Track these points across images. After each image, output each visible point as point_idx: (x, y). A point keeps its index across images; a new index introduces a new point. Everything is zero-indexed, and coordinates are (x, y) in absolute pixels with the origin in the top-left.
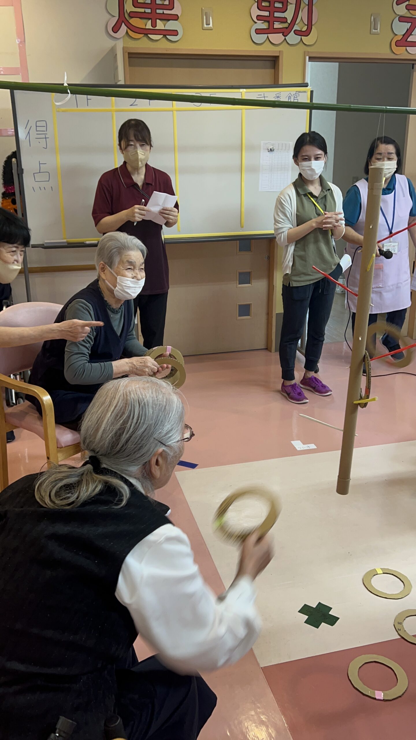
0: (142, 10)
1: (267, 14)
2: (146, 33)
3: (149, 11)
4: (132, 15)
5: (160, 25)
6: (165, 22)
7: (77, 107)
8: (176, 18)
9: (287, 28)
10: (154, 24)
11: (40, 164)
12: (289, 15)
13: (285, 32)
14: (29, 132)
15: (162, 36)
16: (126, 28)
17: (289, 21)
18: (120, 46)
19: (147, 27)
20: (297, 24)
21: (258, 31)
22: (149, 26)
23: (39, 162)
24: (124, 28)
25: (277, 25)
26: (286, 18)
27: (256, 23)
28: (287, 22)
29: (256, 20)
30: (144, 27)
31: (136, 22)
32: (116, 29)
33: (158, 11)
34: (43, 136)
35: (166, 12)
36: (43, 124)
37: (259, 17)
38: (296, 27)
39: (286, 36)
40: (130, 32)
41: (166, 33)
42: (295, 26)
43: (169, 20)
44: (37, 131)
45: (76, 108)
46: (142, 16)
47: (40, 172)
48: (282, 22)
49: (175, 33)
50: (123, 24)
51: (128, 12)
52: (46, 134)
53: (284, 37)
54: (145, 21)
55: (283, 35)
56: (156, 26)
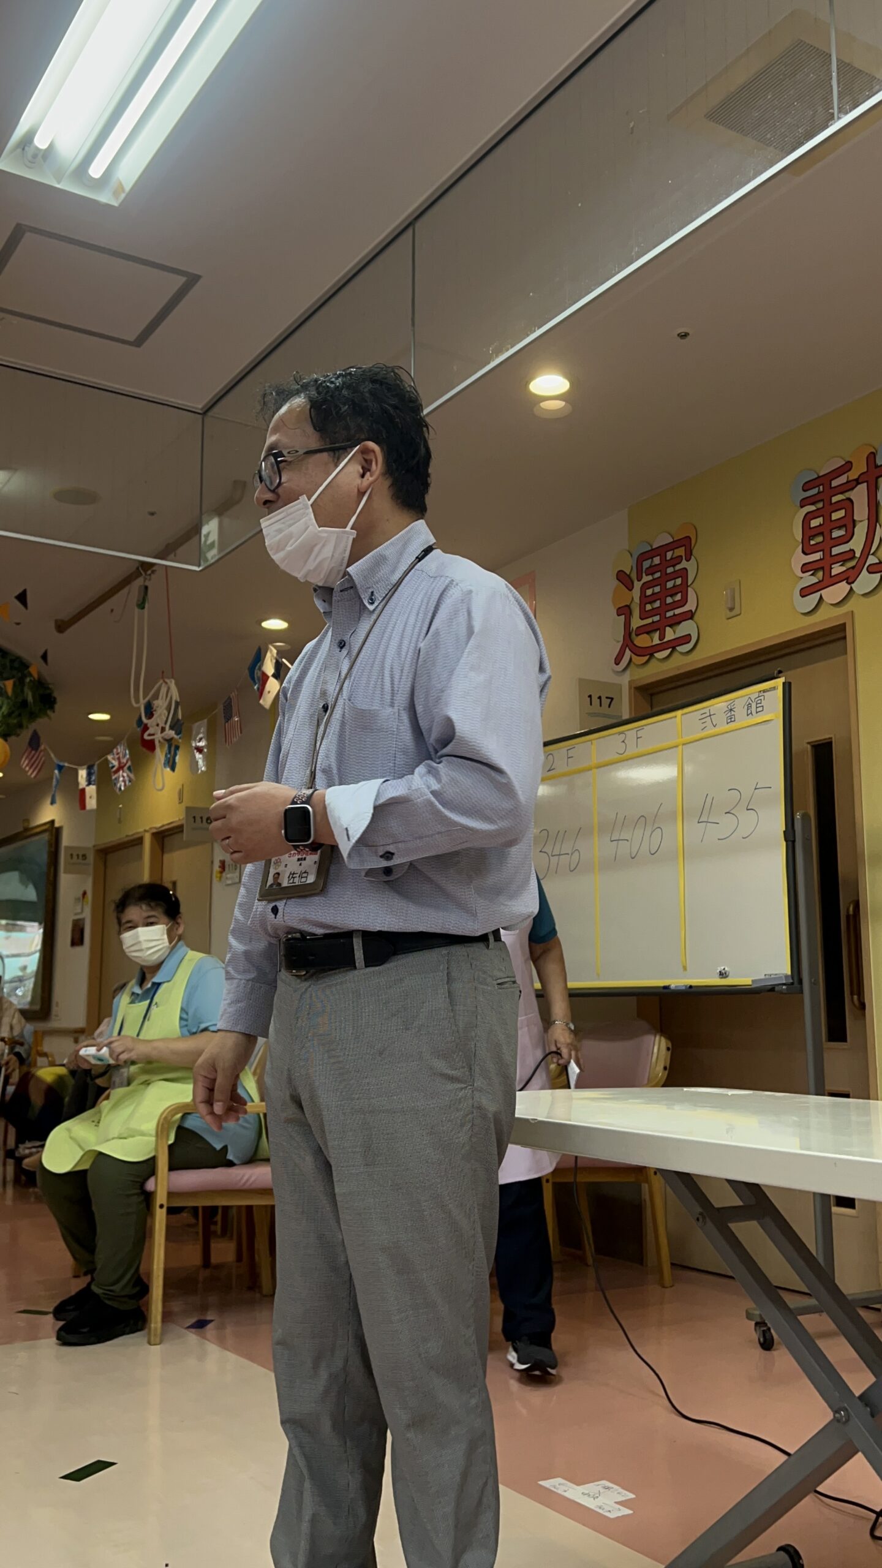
0: (649, 621)
1: (817, 556)
2: (649, 653)
3: (657, 618)
4: (638, 632)
5: (670, 634)
6: (676, 627)
8: (690, 615)
9: (853, 568)
10: (662, 637)
12: (857, 544)
13: (849, 578)
15: (671, 649)
16: (630, 652)
17: (858, 555)
18: (625, 680)
19: (654, 643)
20: (872, 554)
21: (805, 592)
22: (656, 641)
24: (628, 653)
25: (837, 569)
26: (853, 550)
27: (802, 578)
28: (854, 557)
29: (800, 574)
30: (651, 645)
31: (642, 641)
32: (619, 659)
33: (669, 614)
35: (677, 611)
37: (805, 568)
38: (872, 560)
39: (853, 582)
40: (634, 657)
41: (673, 645)
42: (870, 557)
43: (679, 623)
46: (648, 630)
48: (844, 561)
49: (686, 639)
50: (628, 648)
51: (634, 629)
53: (848, 587)
54: (652, 635)
55: (847, 583)
56: (664, 638)
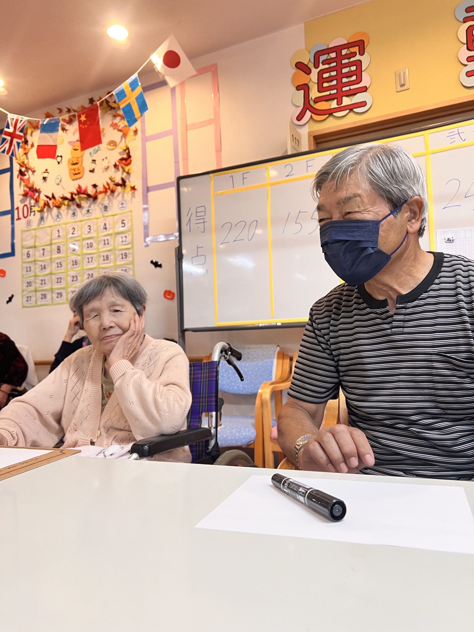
0: (328, 93)
2: (330, 113)
4: (317, 100)
5: (346, 101)
6: (351, 98)
7: (233, 187)
8: (365, 89)
10: (340, 102)
11: (198, 248)
14: (190, 219)
15: (348, 111)
16: (310, 113)
18: (305, 132)
19: (332, 107)
21: (470, 74)
22: (334, 105)
23: (197, 246)
24: (308, 114)
27: (466, 65)
29: (466, 63)
30: (329, 108)
31: (321, 105)
32: (299, 118)
33: (345, 89)
34: (202, 221)
35: (352, 87)
36: (202, 209)
37: (470, 59)
40: (314, 116)
43: (356, 94)
44: (197, 217)
45: (232, 189)
46: (327, 99)
47: (197, 256)
49: (363, 104)
50: (308, 111)
51: (313, 99)
52: (205, 218)
54: (330, 102)
56: (342, 103)
